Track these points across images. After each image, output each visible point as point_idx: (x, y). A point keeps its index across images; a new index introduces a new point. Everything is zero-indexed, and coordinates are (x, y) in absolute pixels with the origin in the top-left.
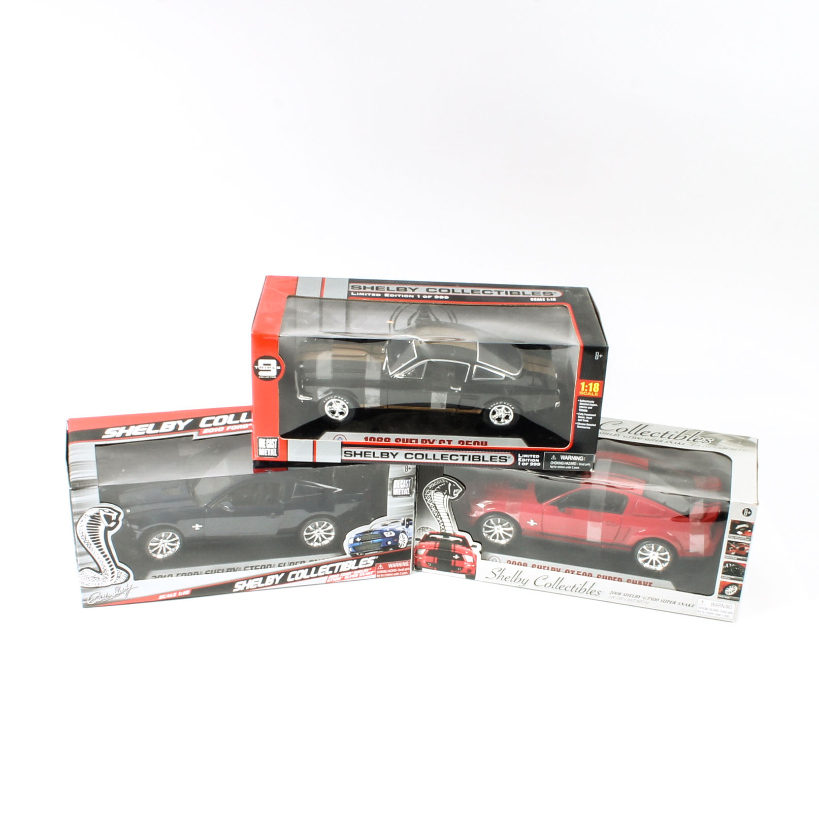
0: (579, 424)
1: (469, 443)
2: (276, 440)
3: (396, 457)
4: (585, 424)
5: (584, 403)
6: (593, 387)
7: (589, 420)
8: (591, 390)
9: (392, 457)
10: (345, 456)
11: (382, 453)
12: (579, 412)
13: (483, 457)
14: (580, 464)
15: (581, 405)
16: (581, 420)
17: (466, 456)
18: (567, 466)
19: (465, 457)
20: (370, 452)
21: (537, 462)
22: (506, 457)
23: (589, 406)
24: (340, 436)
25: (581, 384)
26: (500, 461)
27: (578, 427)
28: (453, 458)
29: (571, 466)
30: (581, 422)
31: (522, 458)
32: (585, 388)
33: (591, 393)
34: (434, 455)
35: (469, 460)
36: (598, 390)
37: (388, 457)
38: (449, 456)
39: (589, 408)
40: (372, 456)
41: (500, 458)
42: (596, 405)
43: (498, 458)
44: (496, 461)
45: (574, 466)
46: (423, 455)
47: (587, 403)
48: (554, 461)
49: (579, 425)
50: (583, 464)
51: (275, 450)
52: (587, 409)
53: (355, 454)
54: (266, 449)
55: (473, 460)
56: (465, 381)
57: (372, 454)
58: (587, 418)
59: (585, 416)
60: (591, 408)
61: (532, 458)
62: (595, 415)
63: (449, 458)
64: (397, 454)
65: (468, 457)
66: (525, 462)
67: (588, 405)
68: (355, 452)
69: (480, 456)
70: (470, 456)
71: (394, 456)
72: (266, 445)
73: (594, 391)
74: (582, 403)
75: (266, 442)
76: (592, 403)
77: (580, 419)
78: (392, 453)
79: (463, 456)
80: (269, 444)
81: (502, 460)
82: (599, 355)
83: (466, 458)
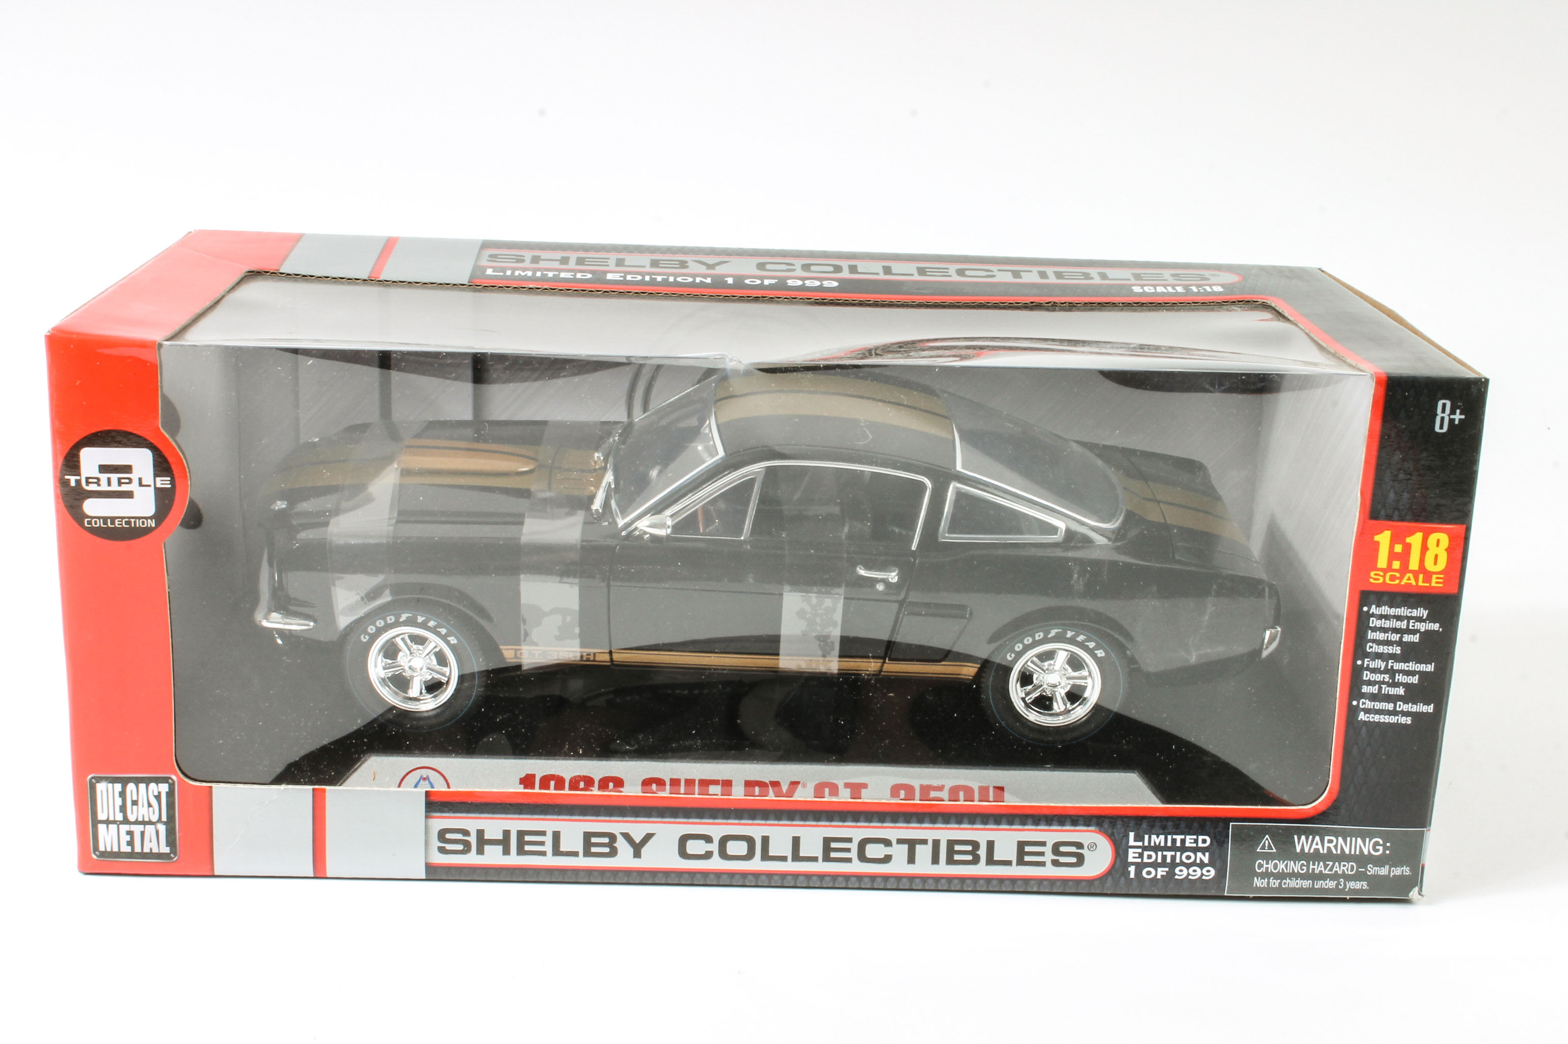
0: (1369, 704)
1: (933, 794)
2: (164, 788)
3: (644, 851)
4: (1390, 706)
5: (1386, 617)
6: (1424, 548)
7: (1407, 686)
8: (1414, 565)
9: (631, 850)
10: (442, 850)
11: (588, 836)
12: (1367, 655)
13: (991, 845)
14: (1372, 870)
15: (1375, 629)
16: (1374, 689)
17: (924, 842)
18: (1321, 877)
19: (918, 848)
20: (543, 833)
21: (1202, 865)
22: (1079, 845)
23: (1408, 631)
24: (424, 773)
25: (1377, 538)
26: (1056, 863)
27: (1362, 716)
28: (873, 851)
29: (1335, 877)
30: (1374, 697)
31: (1145, 848)
32: (1392, 556)
33: (1416, 574)
34: (796, 841)
35: (935, 860)
36: (1442, 564)
37: (613, 852)
38: (854, 847)
39: (1407, 638)
40: (548, 847)
41: (1056, 849)
42: (1436, 627)
43: (1048, 850)
44: (1042, 864)
45: (1348, 878)
46: (750, 841)
47: (1399, 618)
48: (1268, 857)
49: (1367, 711)
50: (1383, 871)
51: (162, 828)
52: (1400, 643)
53: (482, 842)
54: (124, 828)
55: (950, 861)
56: (914, 548)
57: (548, 839)
58: (1400, 678)
59: (1392, 672)
60: (1416, 638)
61: (1183, 849)
62: (1430, 668)
63: (854, 854)
64: (648, 837)
65: (929, 847)
66: (1155, 865)
67: (1403, 625)
68: (480, 833)
69: (976, 845)
70: (936, 843)
71: (637, 849)
72: (123, 809)
73: (1429, 565)
74: (1381, 617)
75: (123, 794)
76: (1420, 619)
77: (1370, 683)
78: (627, 836)
79: (912, 844)
80: (135, 803)
81: (1063, 860)
82: (1453, 412)
83: (924, 853)
